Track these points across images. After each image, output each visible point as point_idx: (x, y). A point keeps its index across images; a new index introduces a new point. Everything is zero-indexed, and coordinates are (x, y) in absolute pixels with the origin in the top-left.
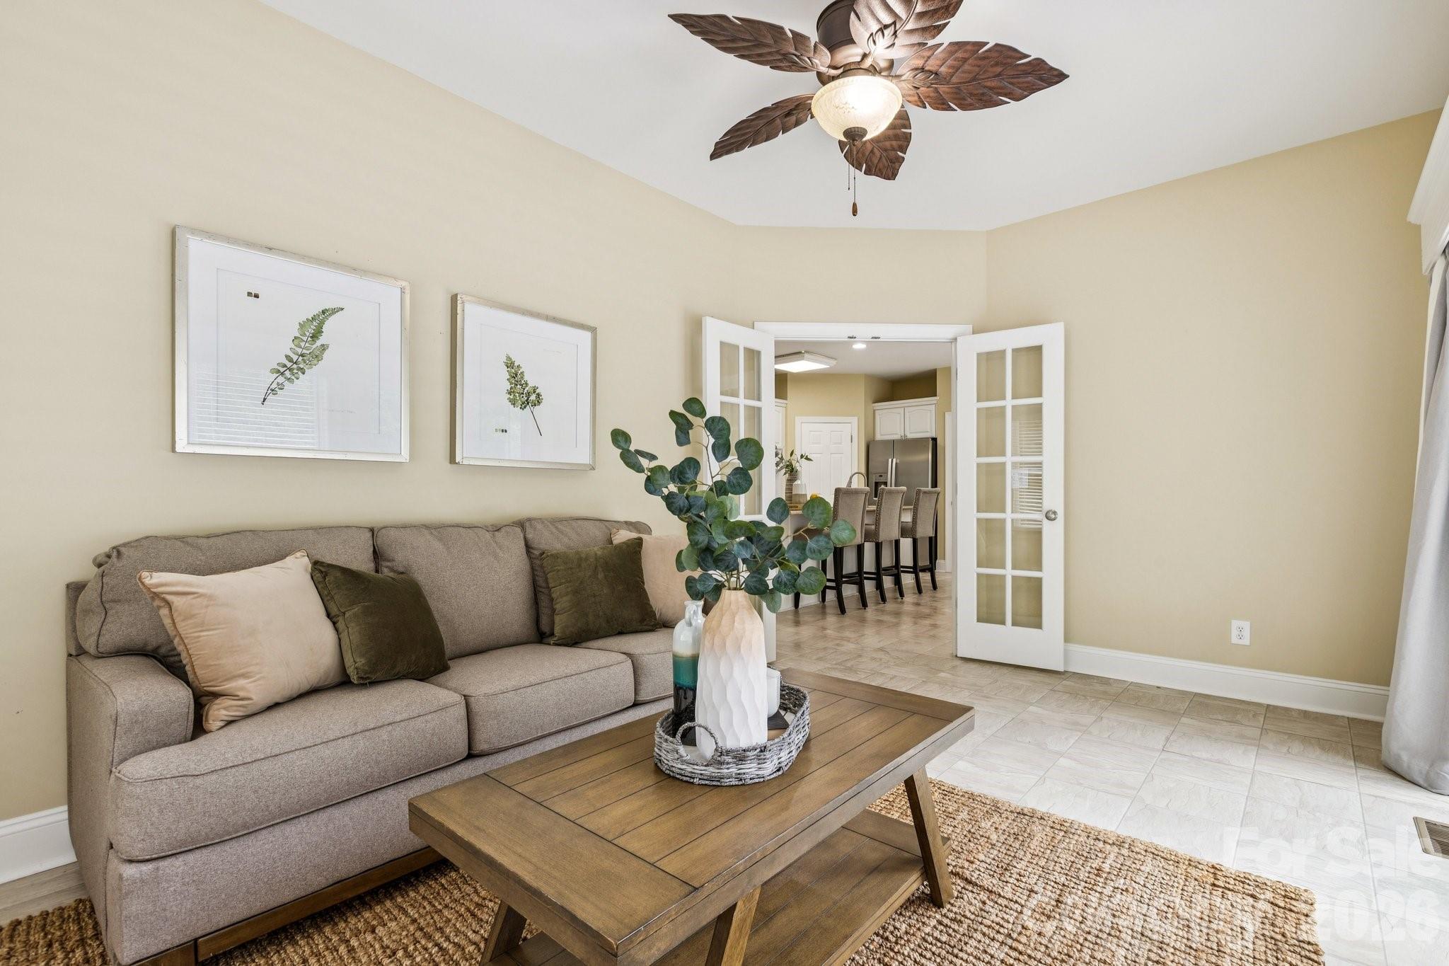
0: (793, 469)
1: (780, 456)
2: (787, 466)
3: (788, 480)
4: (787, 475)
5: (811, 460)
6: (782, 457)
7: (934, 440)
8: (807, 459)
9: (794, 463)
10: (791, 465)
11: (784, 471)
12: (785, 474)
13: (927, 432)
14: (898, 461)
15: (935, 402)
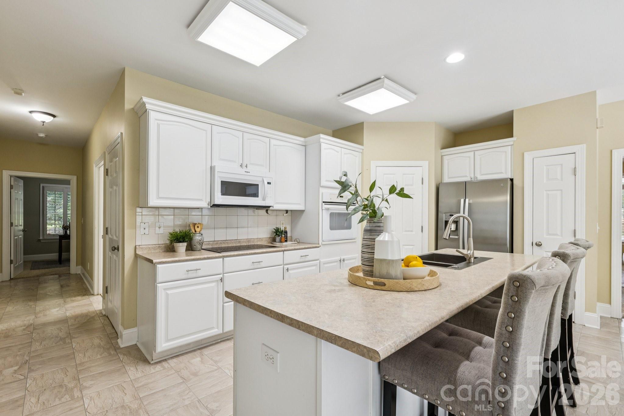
0: (374, 212)
1: (352, 189)
2: (365, 207)
3: (366, 231)
4: (365, 222)
5: (409, 197)
6: (357, 191)
7: (512, 180)
8: (402, 194)
9: (377, 202)
10: (372, 205)
11: (359, 215)
12: (361, 220)
13: (502, 173)
14: (471, 201)
15: (512, 143)
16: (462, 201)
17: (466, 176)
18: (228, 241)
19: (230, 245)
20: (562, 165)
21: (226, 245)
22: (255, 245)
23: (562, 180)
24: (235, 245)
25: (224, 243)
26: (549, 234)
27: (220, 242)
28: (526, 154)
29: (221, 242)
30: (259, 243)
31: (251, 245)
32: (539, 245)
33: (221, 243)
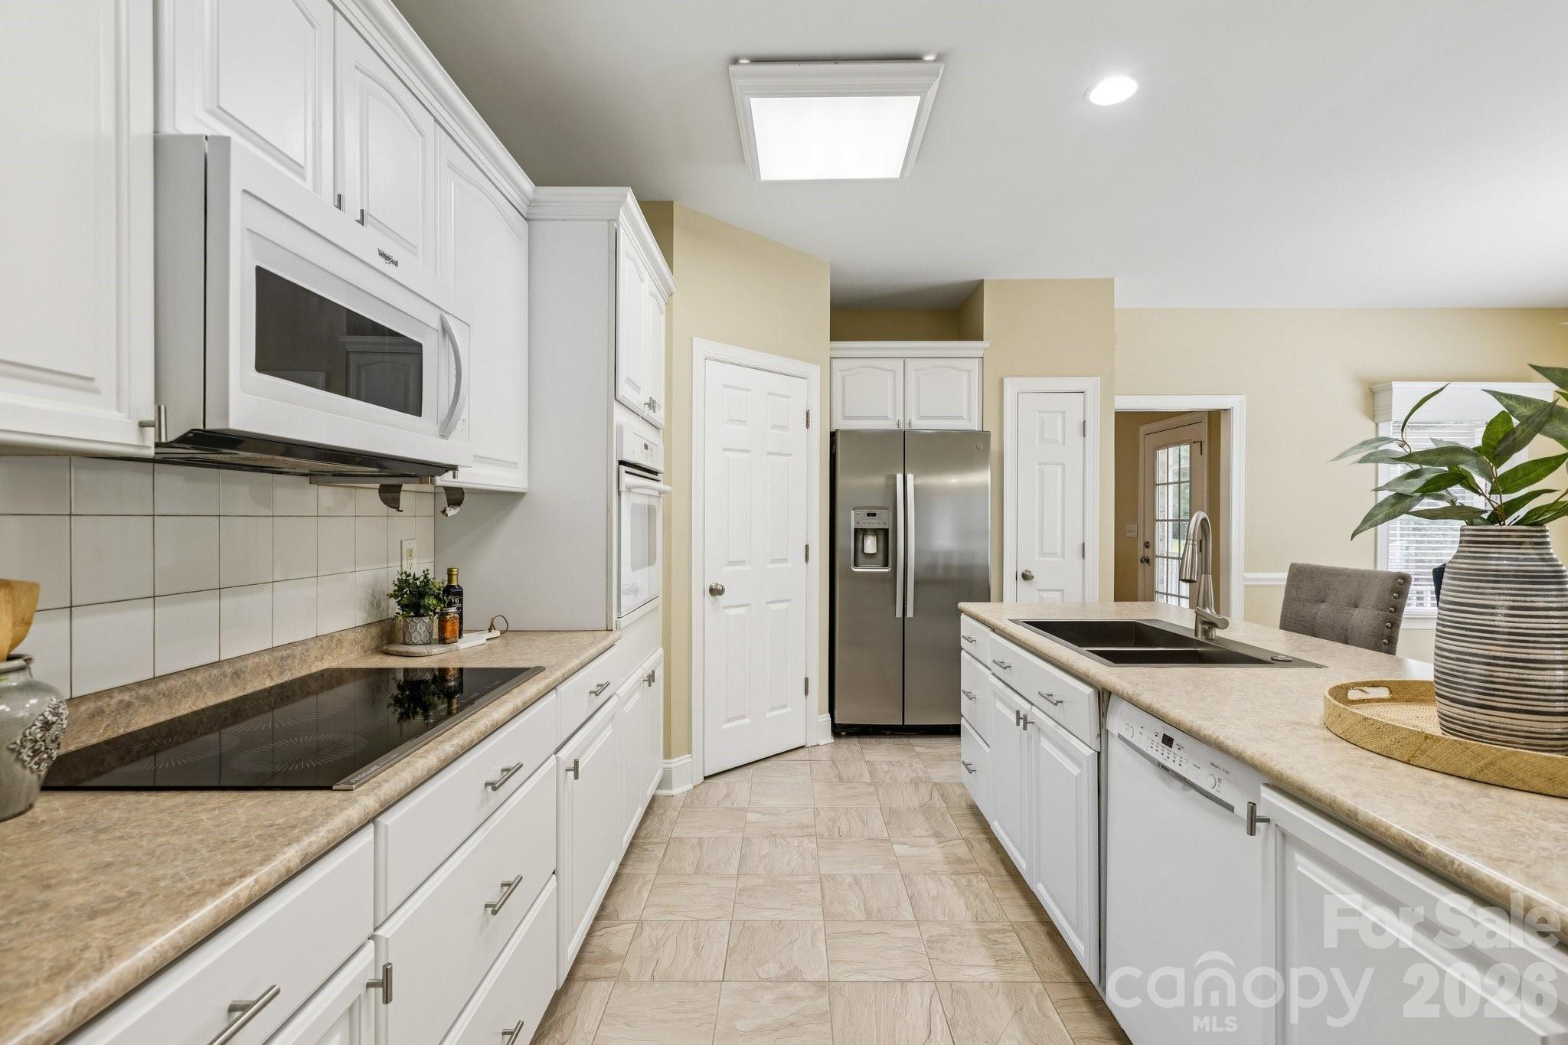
13: (961, 418)
14: (919, 481)
15: (980, 354)
16: (900, 477)
17: (886, 418)
18: (172, 682)
19: (184, 708)
20: (1064, 413)
21: (164, 714)
22: (310, 676)
23: (1064, 443)
24: (212, 700)
25: (147, 699)
26: (1043, 554)
27: (117, 697)
28: (1007, 382)
29: (126, 697)
30: (329, 663)
31: (291, 683)
32: (1026, 577)
33: (129, 705)
